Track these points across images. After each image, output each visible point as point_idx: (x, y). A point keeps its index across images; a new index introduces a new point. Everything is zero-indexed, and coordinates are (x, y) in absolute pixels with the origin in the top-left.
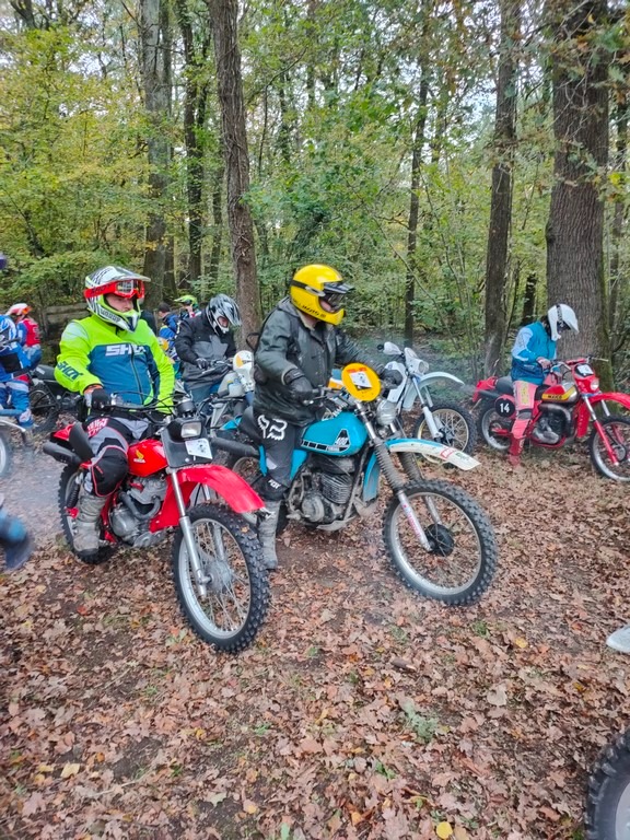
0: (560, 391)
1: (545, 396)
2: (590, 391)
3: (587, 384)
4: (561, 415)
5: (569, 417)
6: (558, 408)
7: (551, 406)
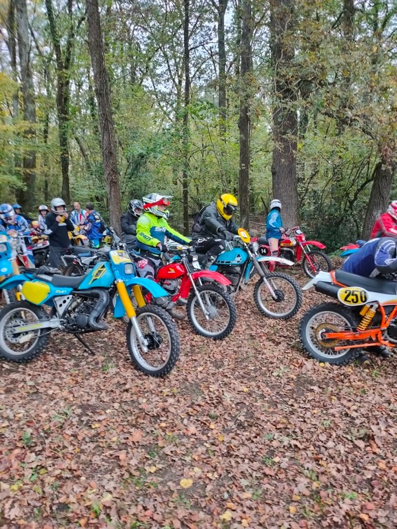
0: (289, 242)
1: (282, 245)
2: (302, 241)
3: (301, 238)
4: (290, 252)
5: (293, 253)
6: (288, 249)
7: (285, 249)
